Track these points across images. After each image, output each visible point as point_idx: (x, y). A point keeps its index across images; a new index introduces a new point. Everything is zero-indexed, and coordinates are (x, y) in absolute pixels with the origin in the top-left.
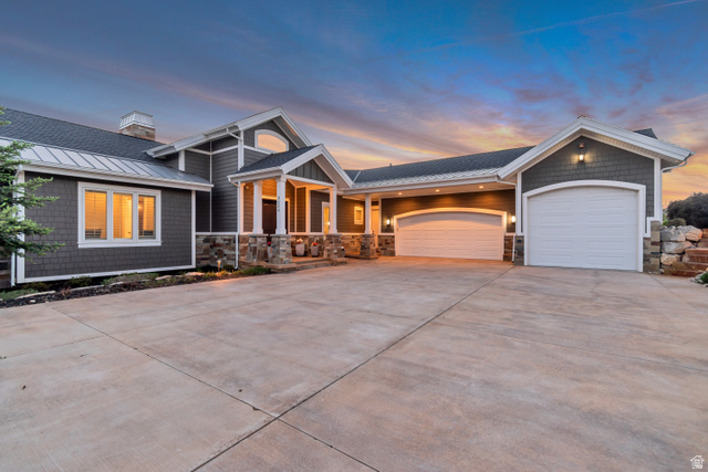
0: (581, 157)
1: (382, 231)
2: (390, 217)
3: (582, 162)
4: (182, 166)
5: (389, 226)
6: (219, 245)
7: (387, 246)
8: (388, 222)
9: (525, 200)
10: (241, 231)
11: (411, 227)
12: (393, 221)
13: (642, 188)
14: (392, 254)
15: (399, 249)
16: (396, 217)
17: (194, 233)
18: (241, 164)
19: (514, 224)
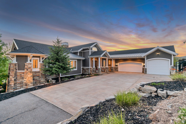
0: (158, 53)
1: (115, 66)
2: (117, 63)
3: (158, 54)
4: (78, 55)
5: (117, 65)
6: (85, 69)
7: (116, 69)
8: (117, 64)
9: (147, 61)
10: (90, 67)
11: (122, 65)
12: (118, 64)
13: (170, 60)
14: (118, 71)
15: (119, 70)
16: (118, 63)
17: (81, 67)
18: (90, 54)
19: (145, 65)
